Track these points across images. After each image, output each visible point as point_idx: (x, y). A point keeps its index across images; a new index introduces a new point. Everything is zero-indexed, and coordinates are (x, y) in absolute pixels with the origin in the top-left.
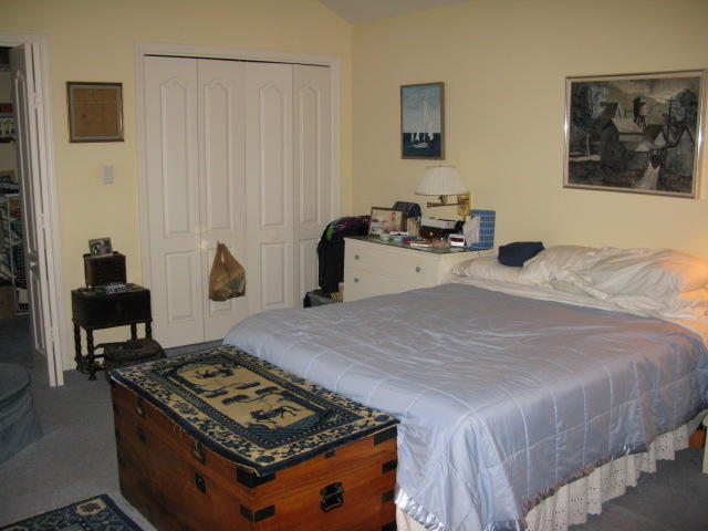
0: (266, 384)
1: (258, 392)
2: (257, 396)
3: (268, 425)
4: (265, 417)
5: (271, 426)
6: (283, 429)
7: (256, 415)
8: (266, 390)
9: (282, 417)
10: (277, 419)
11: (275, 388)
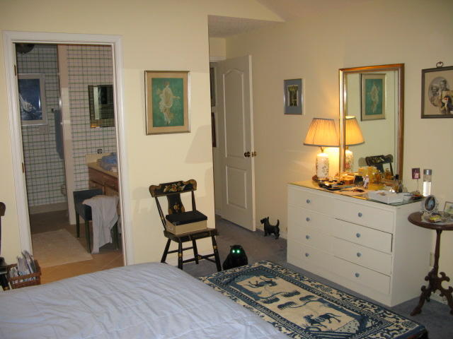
0: (273, 307)
1: (277, 300)
2: (277, 296)
3: (265, 278)
4: (268, 282)
5: (262, 277)
6: (255, 275)
7: (274, 284)
8: (271, 302)
9: (257, 282)
10: (260, 281)
11: (265, 302)
